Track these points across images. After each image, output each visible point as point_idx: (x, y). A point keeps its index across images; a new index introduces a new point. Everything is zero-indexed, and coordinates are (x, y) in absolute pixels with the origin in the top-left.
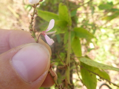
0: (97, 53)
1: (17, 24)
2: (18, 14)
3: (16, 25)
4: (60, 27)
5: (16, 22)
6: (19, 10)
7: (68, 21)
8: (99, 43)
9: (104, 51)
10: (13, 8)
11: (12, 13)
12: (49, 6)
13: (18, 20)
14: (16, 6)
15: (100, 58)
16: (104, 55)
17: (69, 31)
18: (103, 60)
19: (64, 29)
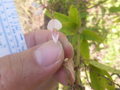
0: (107, 52)
1: (29, 21)
2: (29, 12)
3: (27, 22)
4: (69, 29)
5: (27, 20)
6: (30, 8)
7: (77, 23)
8: (109, 43)
9: (114, 50)
10: (25, 6)
11: (24, 11)
12: (60, 4)
13: (29, 18)
14: (28, 4)
15: (110, 58)
16: (114, 55)
17: (78, 33)
18: (112, 60)
19: (73, 31)
